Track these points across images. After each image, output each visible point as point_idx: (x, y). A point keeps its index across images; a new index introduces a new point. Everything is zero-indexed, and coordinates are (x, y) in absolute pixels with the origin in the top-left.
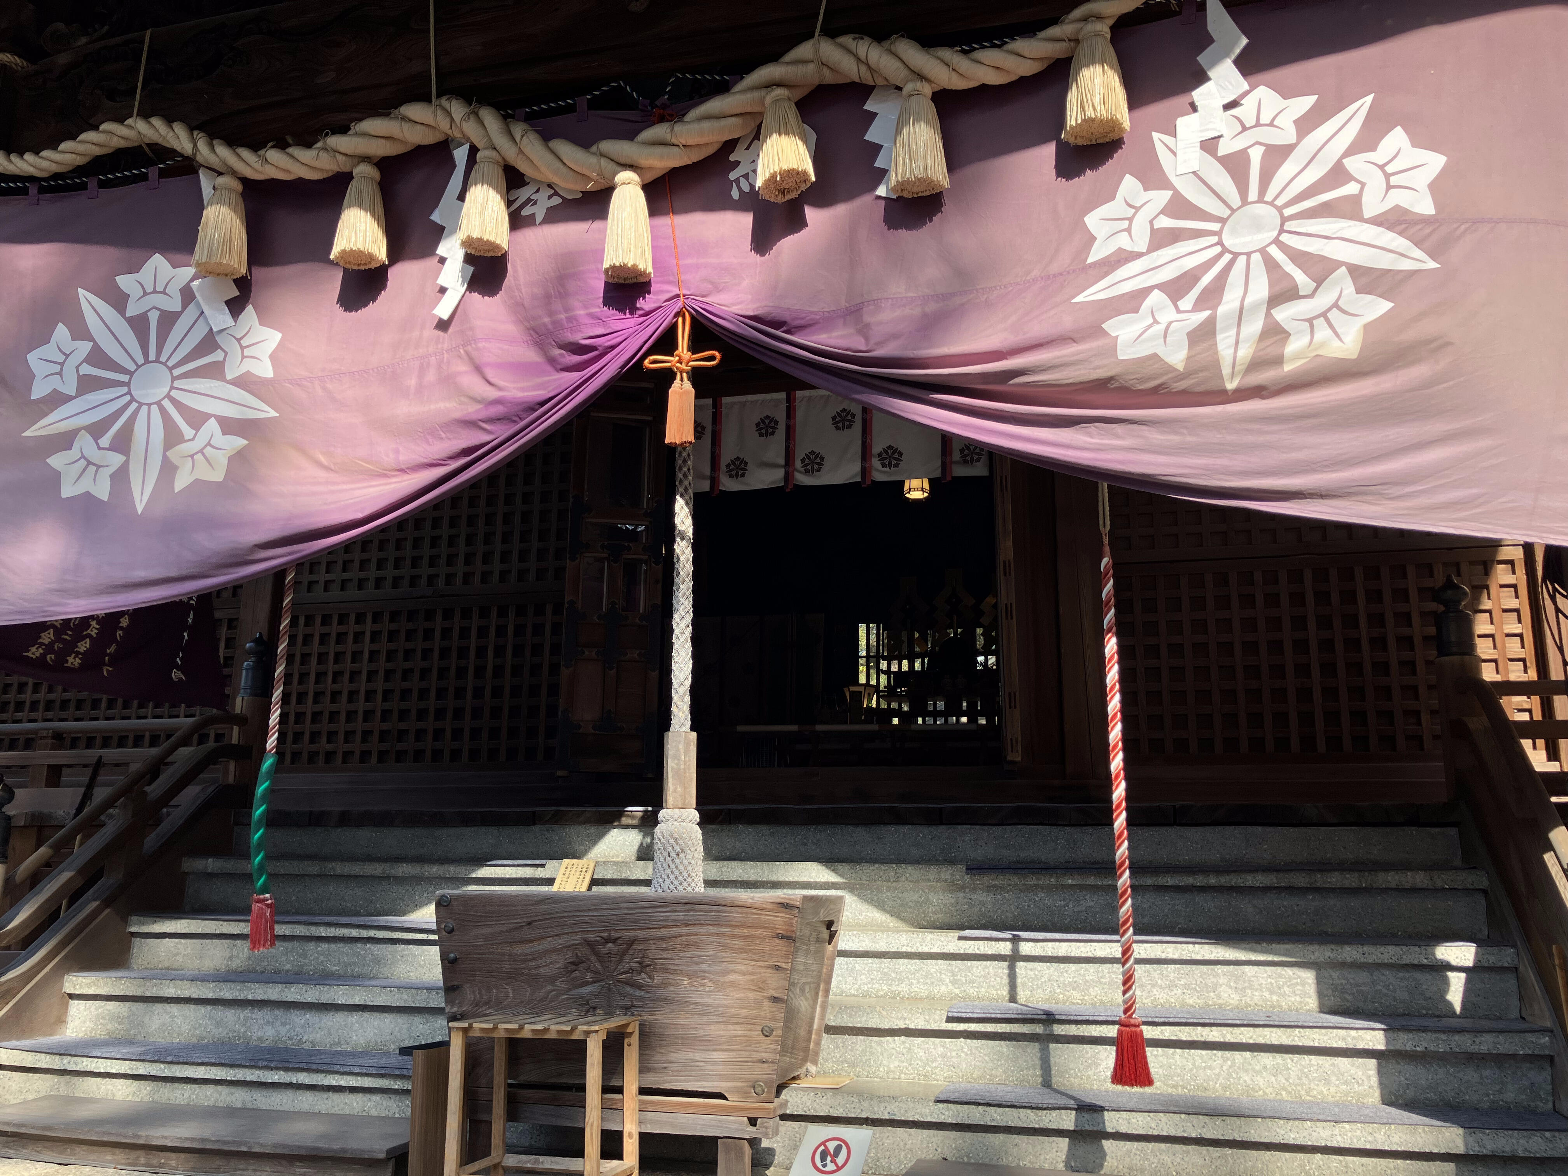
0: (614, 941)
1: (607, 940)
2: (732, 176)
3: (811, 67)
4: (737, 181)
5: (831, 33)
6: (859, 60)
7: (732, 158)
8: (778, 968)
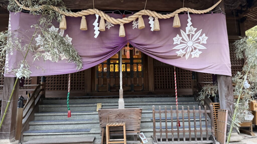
0: (121, 114)
1: (120, 114)
2: (133, 26)
3: (144, 13)
4: (133, 27)
5: (146, 9)
6: (149, 13)
7: (133, 23)
8: (140, 116)
